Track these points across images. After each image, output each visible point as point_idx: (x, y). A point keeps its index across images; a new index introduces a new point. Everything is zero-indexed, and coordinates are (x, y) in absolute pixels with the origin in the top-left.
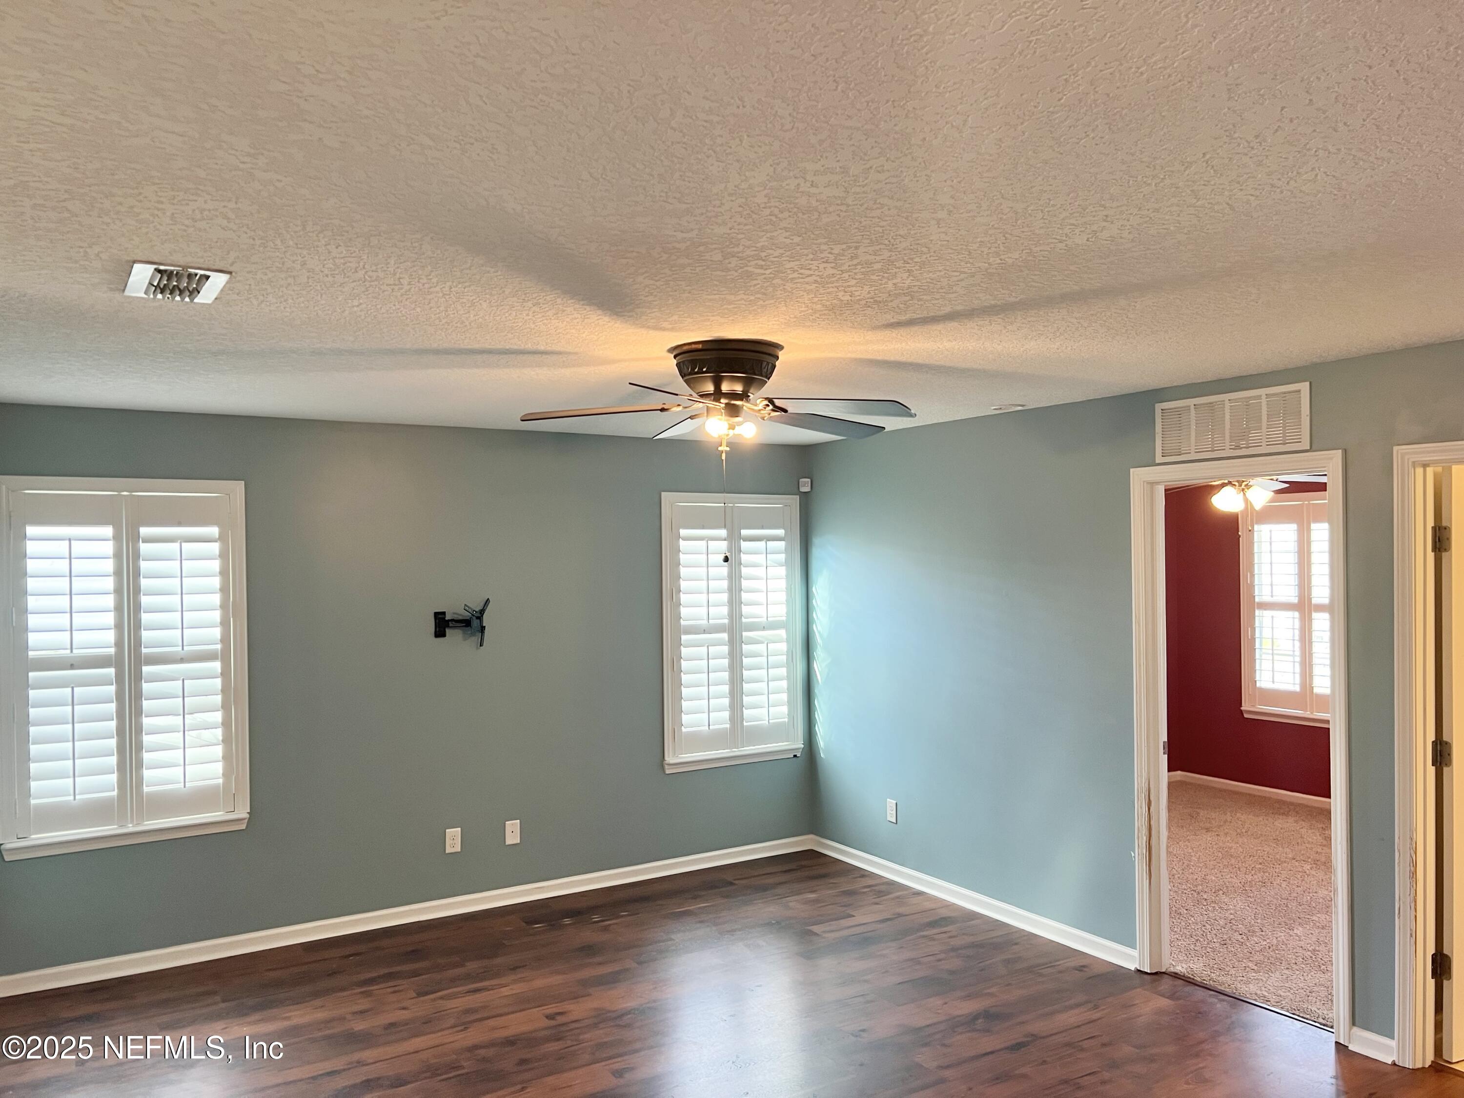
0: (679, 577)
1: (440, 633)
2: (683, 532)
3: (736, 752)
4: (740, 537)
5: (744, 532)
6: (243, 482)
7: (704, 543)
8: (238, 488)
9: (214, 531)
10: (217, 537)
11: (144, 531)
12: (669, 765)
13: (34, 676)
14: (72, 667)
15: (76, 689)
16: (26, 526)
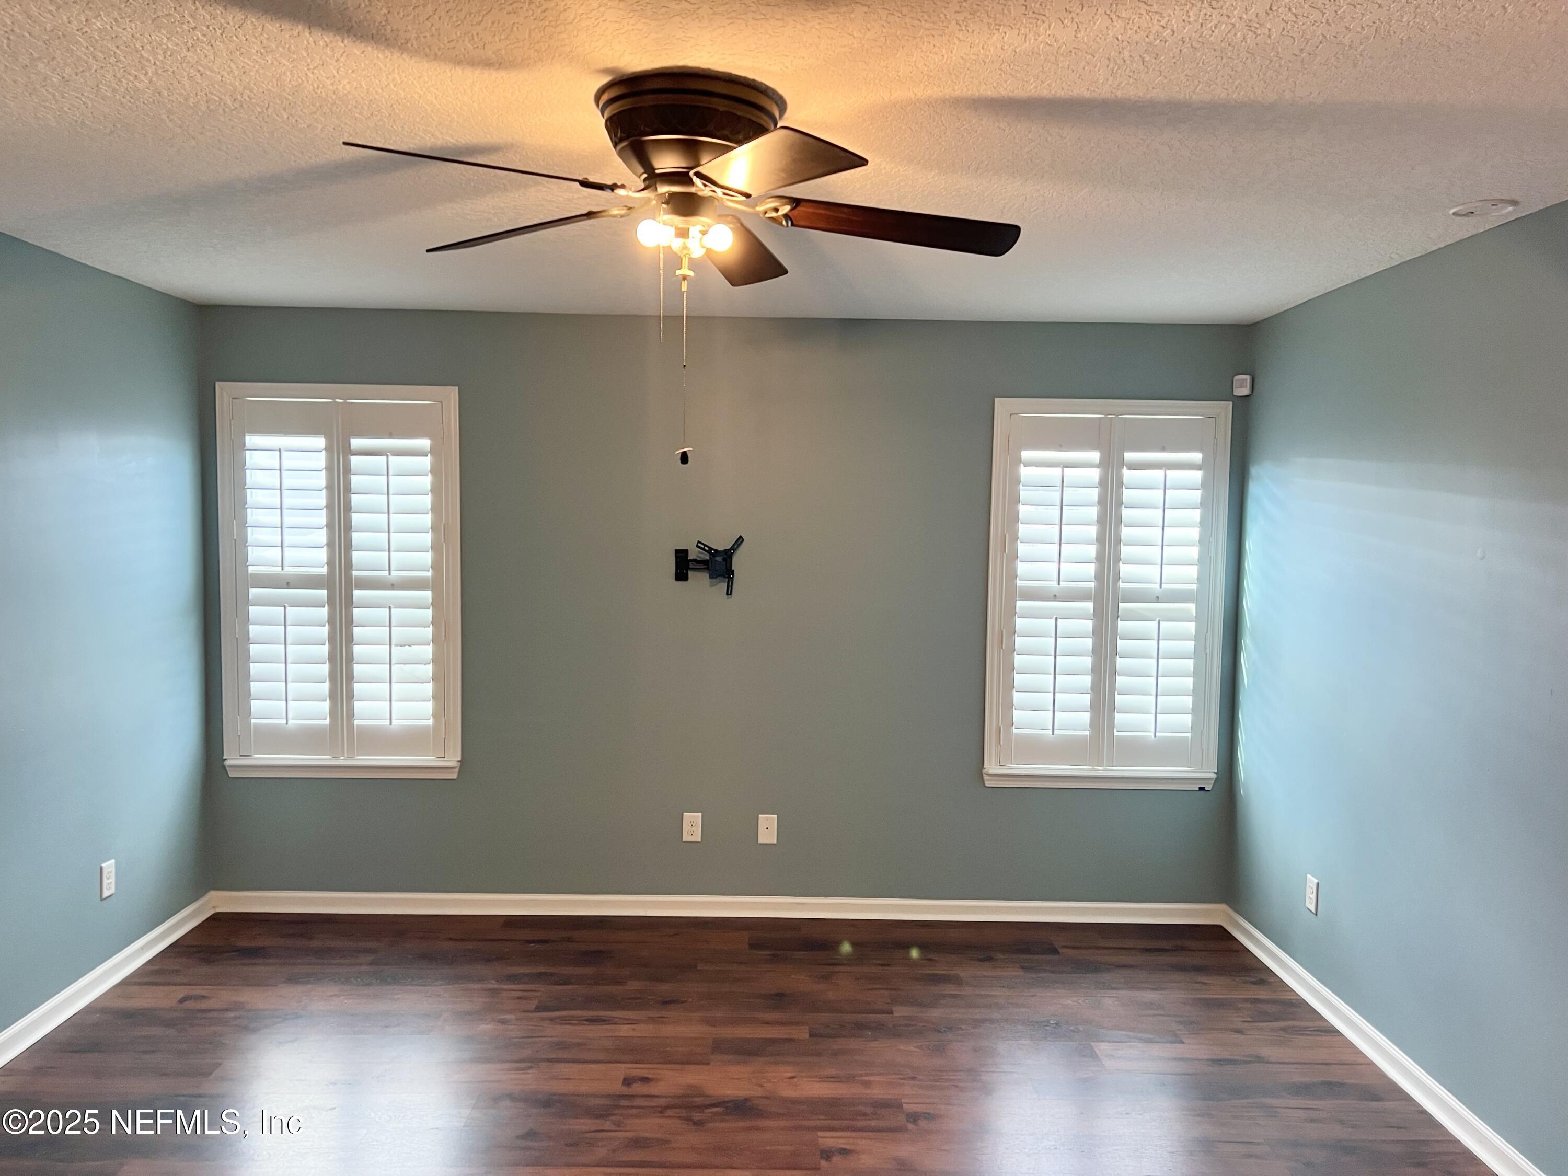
0: (1016, 519)
1: (681, 575)
2: (1026, 455)
3: (1100, 771)
4: (1122, 463)
5: (1129, 456)
6: (457, 388)
7: (1058, 470)
8: (452, 394)
9: (425, 443)
10: (429, 449)
11: (356, 443)
12: (988, 774)
13: (253, 591)
14: (288, 585)
15: (288, 609)
16: (246, 434)
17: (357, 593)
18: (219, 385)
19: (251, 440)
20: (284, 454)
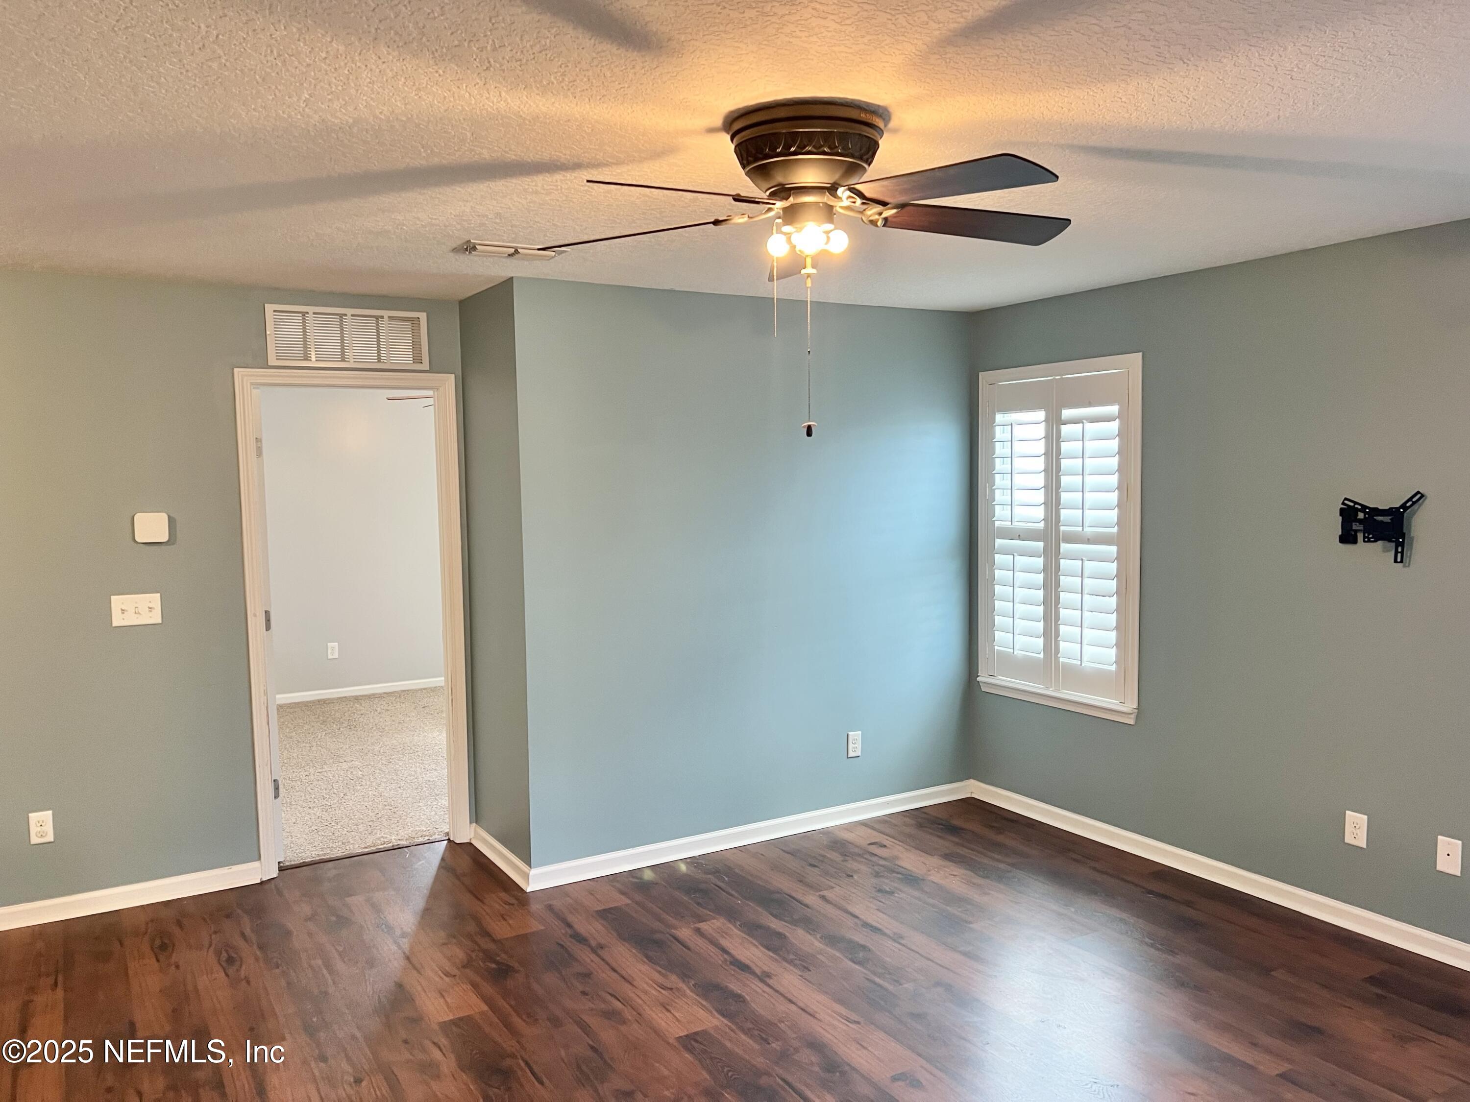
1: (1347, 537)
6: (1141, 354)
8: (1138, 360)
9: (1115, 409)
10: (1117, 415)
11: (1067, 413)
13: (999, 542)
14: (1019, 538)
15: (1017, 558)
16: (996, 413)
17: (1065, 547)
18: (982, 375)
19: (999, 418)
20: (1015, 428)
